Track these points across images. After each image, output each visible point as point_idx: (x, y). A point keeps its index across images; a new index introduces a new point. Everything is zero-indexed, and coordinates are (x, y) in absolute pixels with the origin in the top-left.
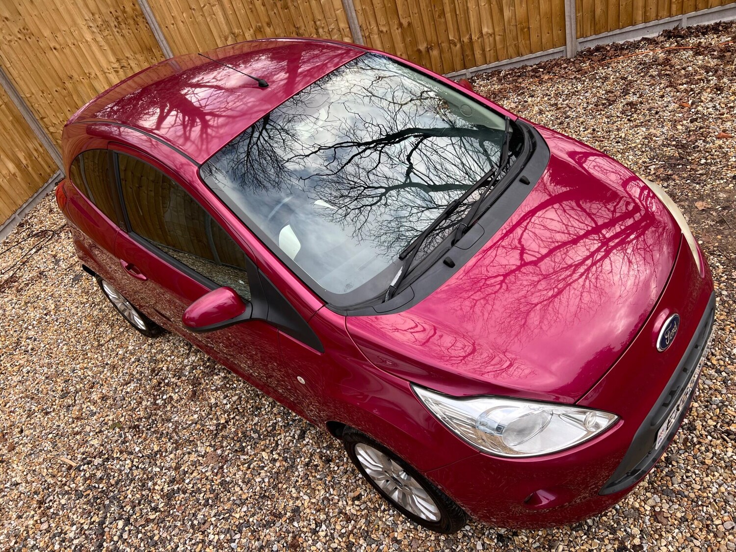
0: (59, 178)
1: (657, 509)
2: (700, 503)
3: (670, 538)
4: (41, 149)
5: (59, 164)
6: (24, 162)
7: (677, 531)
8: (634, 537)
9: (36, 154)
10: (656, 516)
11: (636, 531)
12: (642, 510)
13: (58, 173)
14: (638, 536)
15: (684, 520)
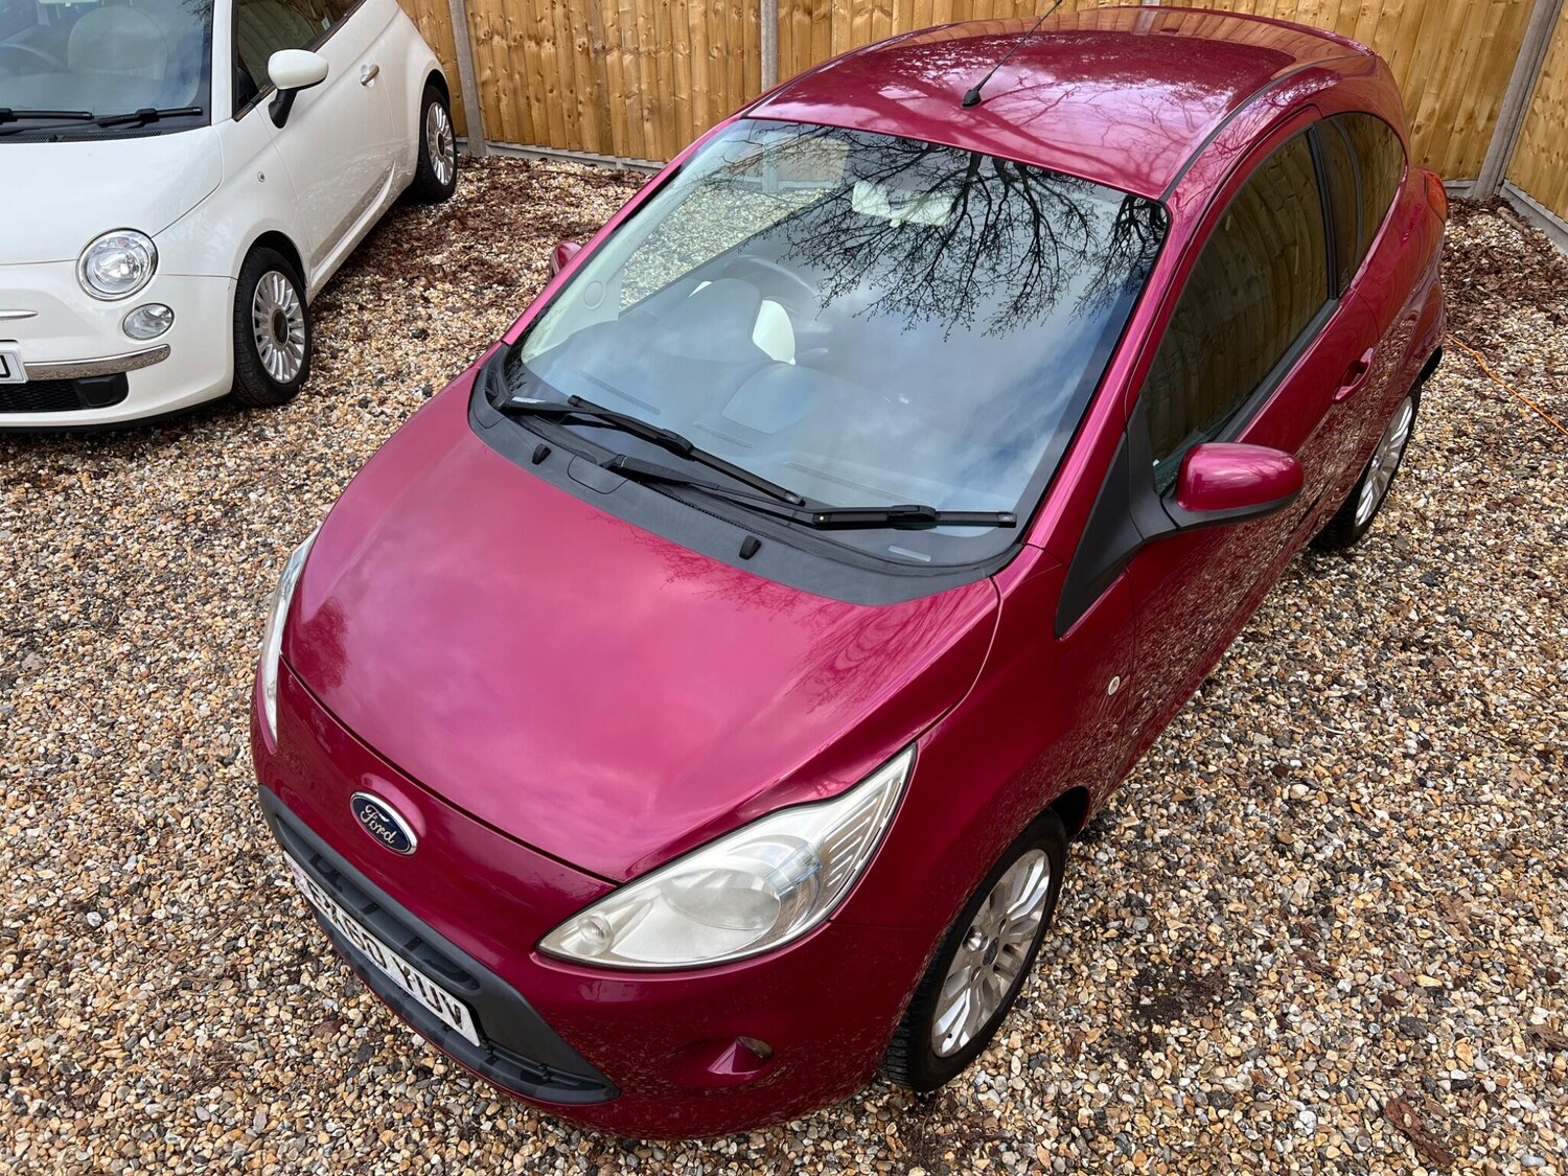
0: (1459, 194)
1: (344, 1028)
2: (322, 1095)
3: (287, 1028)
4: (1481, 123)
5: (1484, 172)
6: (1420, 118)
7: (294, 1041)
8: (314, 978)
9: (1460, 122)
10: (336, 1020)
11: (322, 983)
12: (352, 1003)
13: (1465, 184)
14: (312, 984)
15: (307, 1059)
